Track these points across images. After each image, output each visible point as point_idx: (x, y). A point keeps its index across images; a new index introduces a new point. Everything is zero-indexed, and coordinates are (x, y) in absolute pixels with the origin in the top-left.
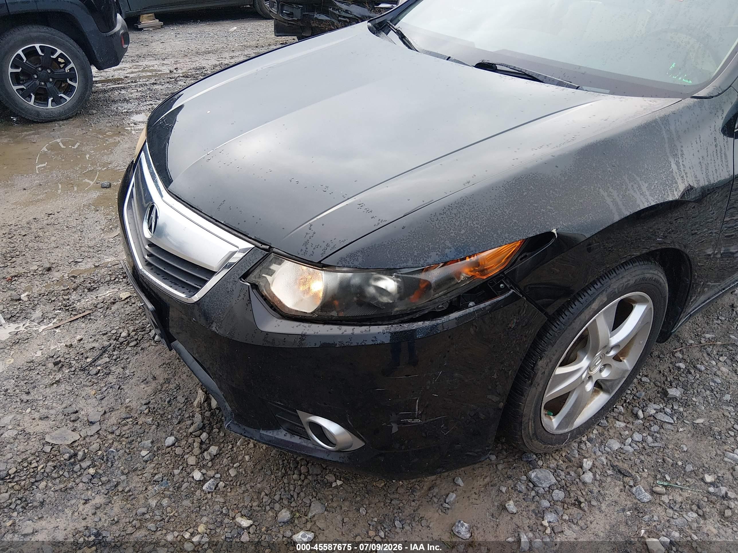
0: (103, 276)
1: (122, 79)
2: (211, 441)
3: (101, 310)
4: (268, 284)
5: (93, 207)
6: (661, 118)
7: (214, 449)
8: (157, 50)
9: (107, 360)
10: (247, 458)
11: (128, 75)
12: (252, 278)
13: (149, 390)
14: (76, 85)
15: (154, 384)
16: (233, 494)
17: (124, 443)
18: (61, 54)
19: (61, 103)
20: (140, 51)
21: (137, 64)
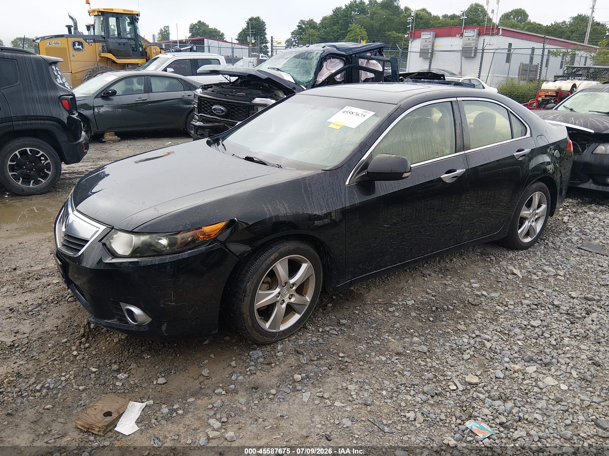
0: (46, 273)
1: (83, 172)
2: (87, 341)
3: (41, 288)
4: (110, 243)
5: (47, 240)
6: (302, 178)
7: (87, 345)
8: (112, 155)
9: (40, 309)
10: (104, 348)
11: (88, 170)
12: (103, 241)
13: (59, 322)
14: (50, 173)
15: (62, 319)
16: (92, 360)
17: (40, 341)
18: (43, 154)
19: (38, 184)
20: (100, 156)
21: (97, 163)
